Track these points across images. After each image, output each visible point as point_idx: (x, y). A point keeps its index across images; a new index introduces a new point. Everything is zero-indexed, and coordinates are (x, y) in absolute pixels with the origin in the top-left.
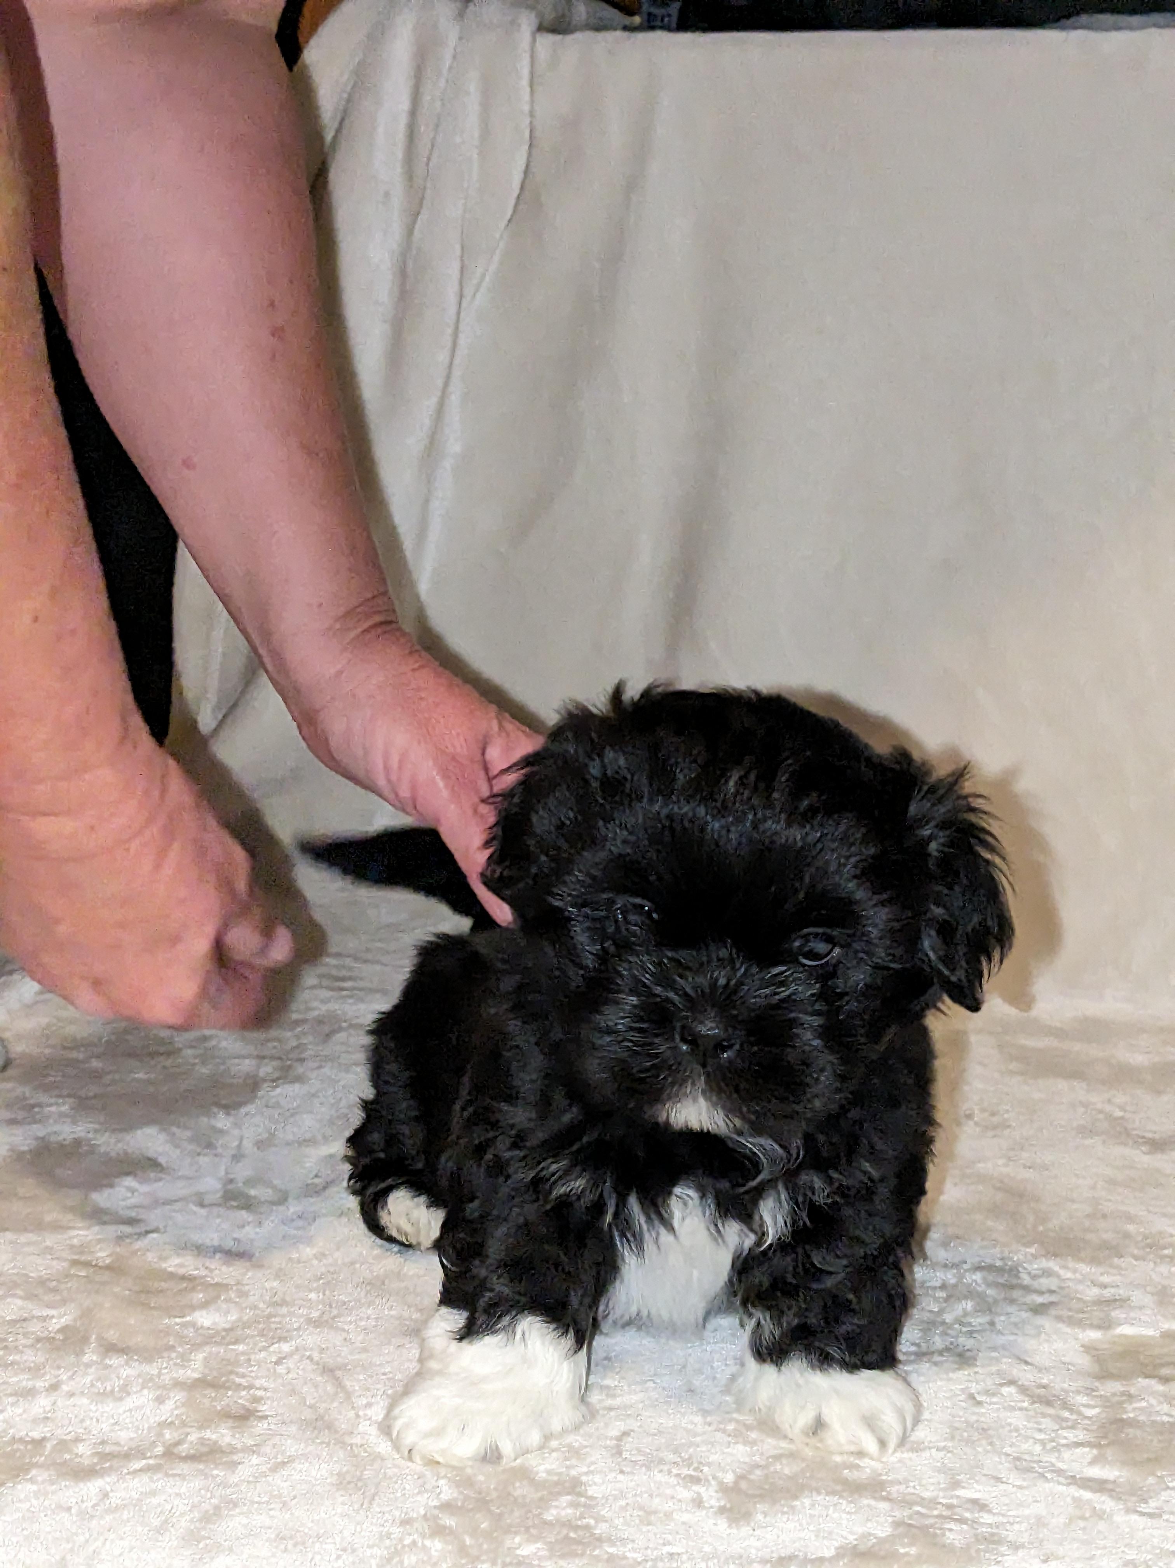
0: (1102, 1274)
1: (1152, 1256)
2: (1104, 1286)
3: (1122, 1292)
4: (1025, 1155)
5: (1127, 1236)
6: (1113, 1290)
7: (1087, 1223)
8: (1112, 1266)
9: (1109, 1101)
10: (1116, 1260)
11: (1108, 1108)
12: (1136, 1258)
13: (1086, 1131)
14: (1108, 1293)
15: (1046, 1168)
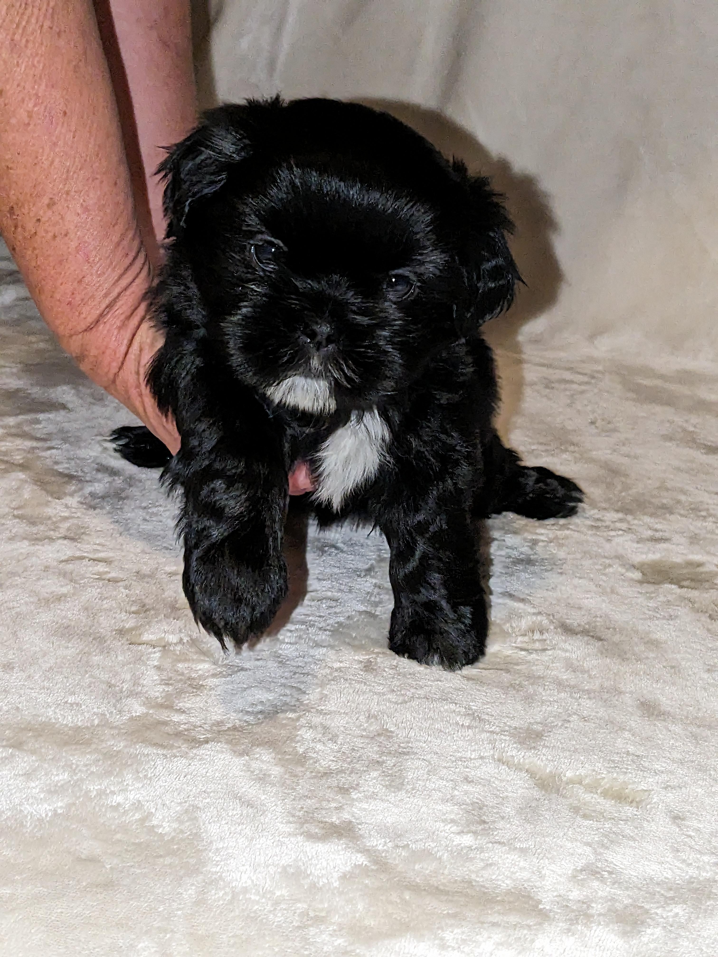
0: (657, 523)
1: (692, 515)
2: (656, 530)
3: (667, 535)
4: (624, 448)
5: (679, 502)
6: (661, 533)
7: (655, 492)
8: (664, 519)
9: (687, 421)
10: (668, 515)
11: (685, 425)
12: (682, 515)
13: (669, 438)
14: (658, 535)
15: (636, 457)
